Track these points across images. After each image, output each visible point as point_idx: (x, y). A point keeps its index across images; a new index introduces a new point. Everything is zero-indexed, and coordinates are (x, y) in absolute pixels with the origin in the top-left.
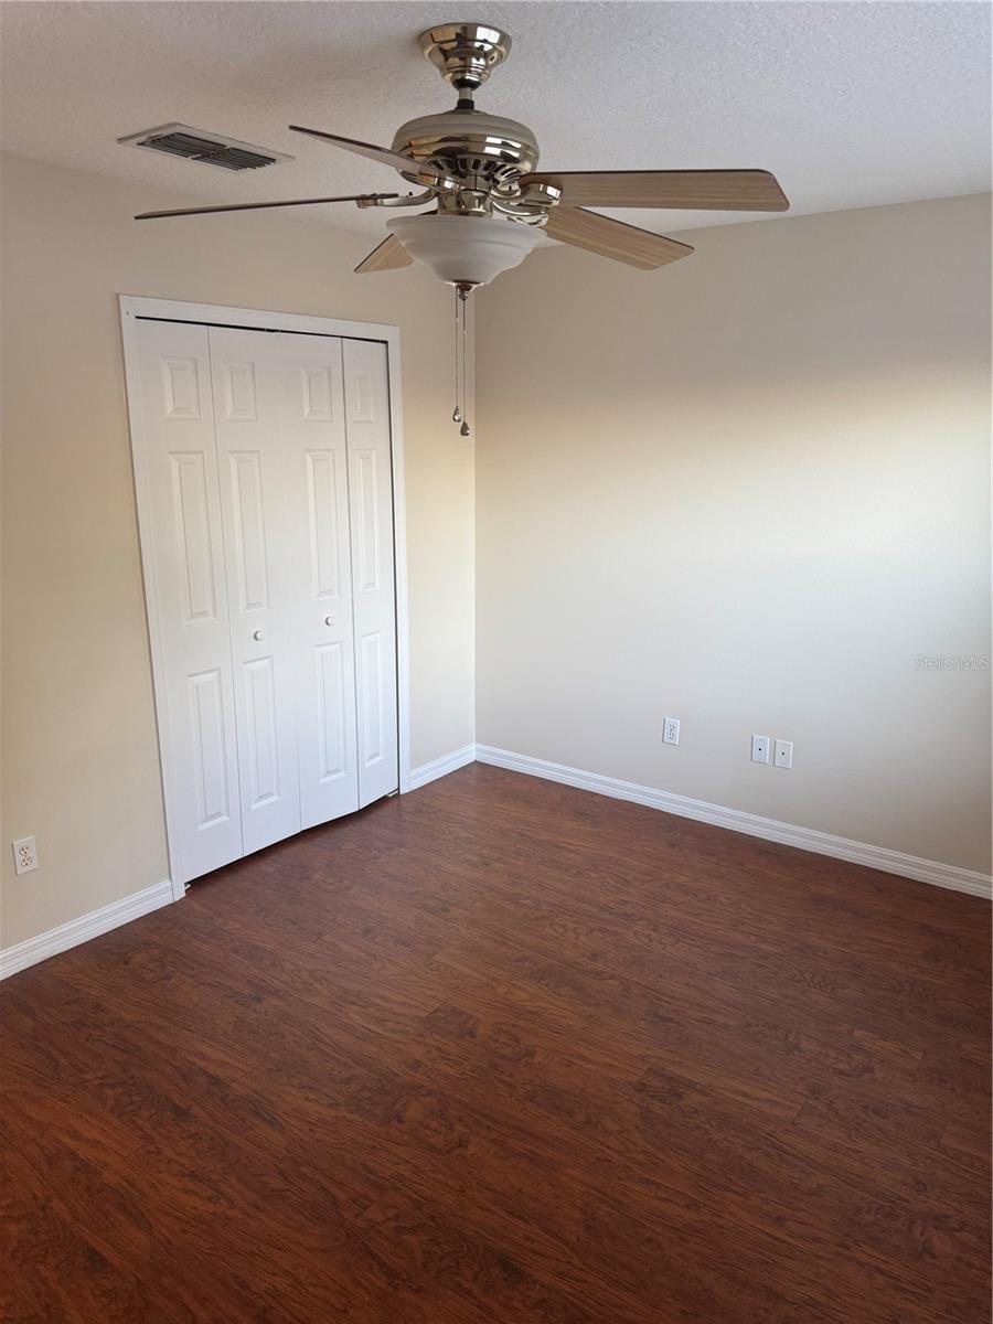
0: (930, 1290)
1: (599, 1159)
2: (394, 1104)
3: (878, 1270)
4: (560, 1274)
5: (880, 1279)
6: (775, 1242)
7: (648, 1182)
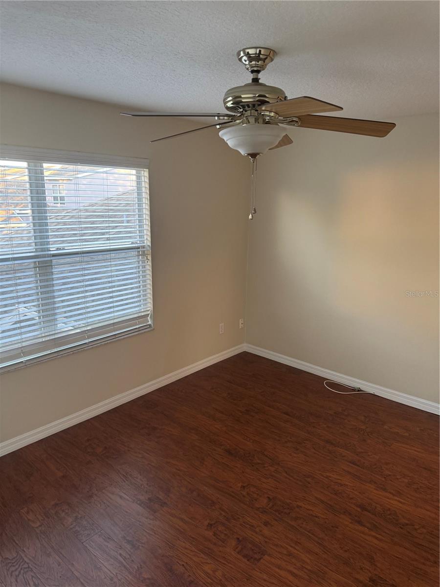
2: (273, 506)
4: (215, 450)
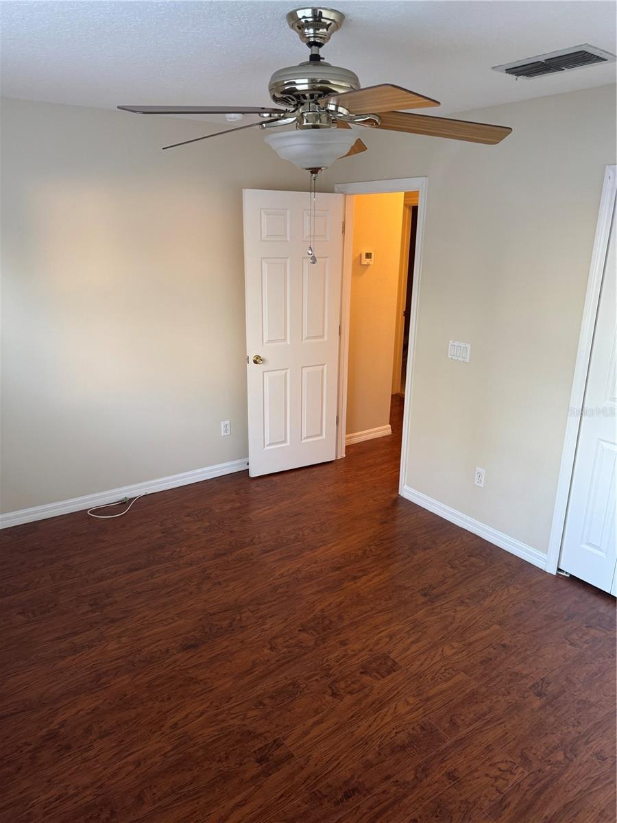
0: (46, 814)
1: (231, 698)
3: (76, 795)
5: (71, 791)
6: (128, 753)
7: (202, 714)
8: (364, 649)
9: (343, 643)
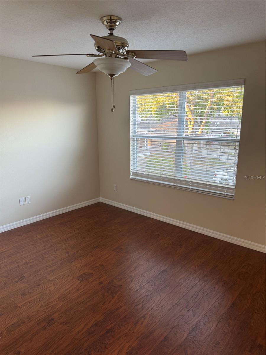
8: (91, 282)
9: (101, 283)
